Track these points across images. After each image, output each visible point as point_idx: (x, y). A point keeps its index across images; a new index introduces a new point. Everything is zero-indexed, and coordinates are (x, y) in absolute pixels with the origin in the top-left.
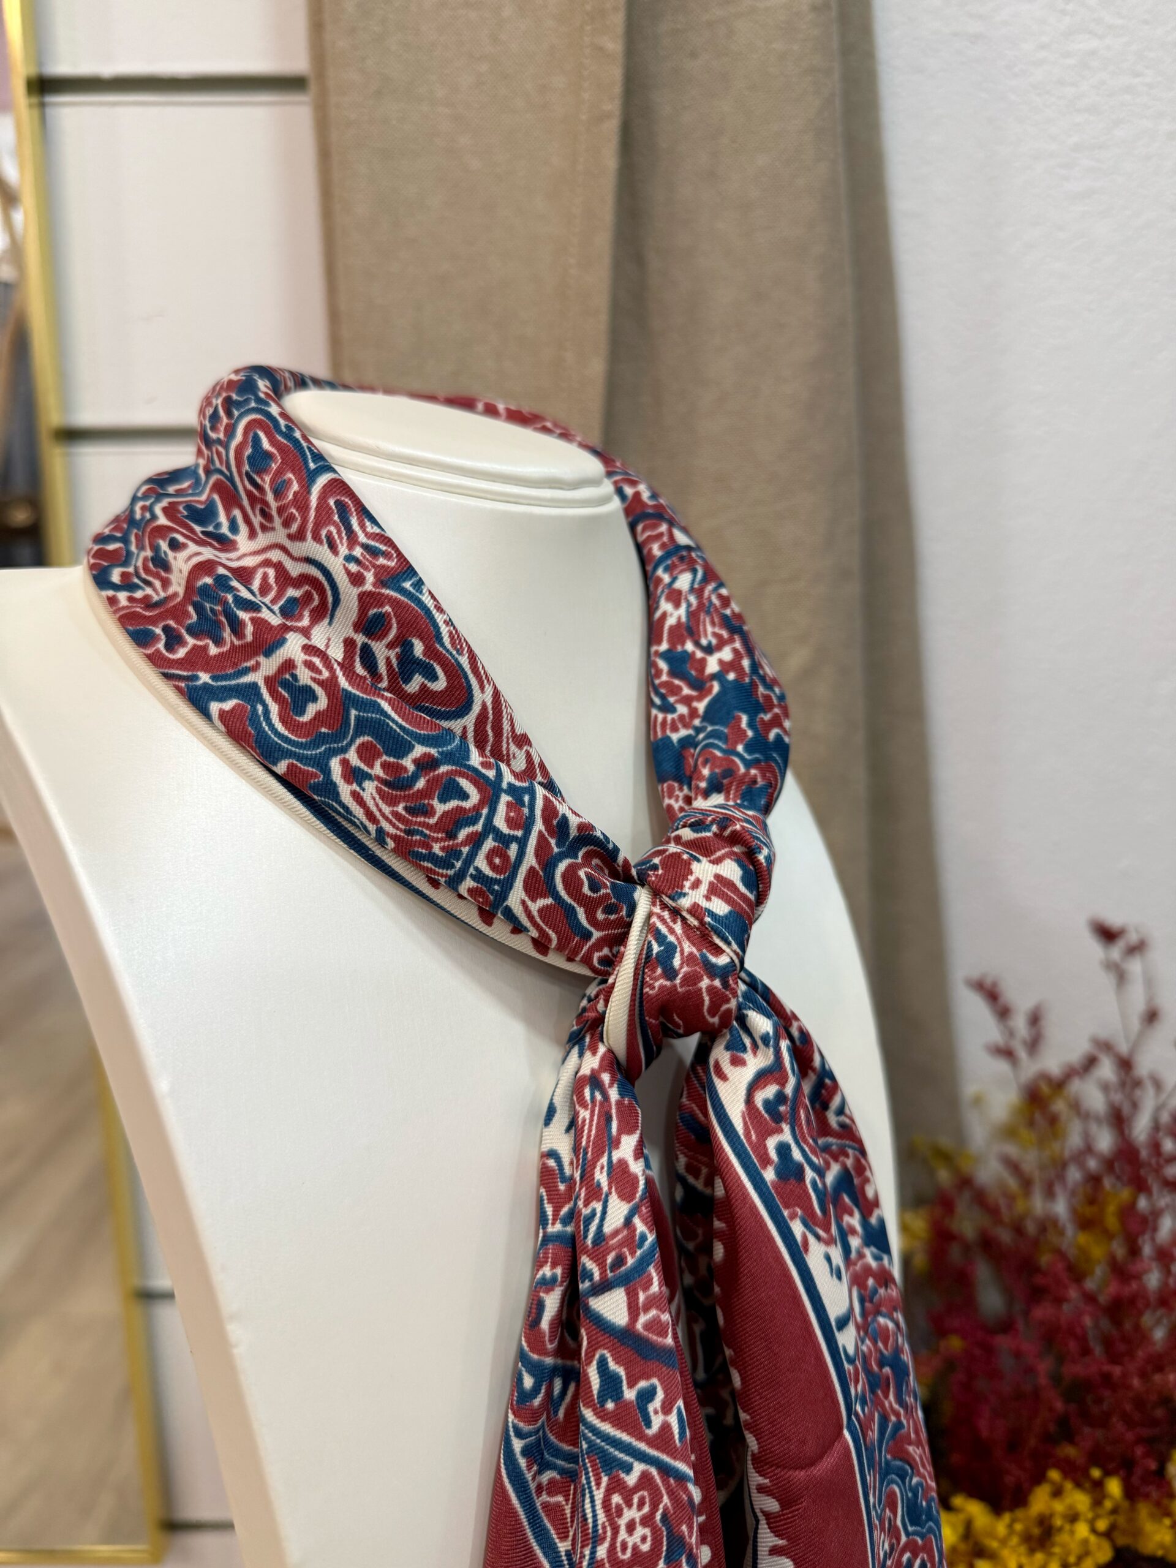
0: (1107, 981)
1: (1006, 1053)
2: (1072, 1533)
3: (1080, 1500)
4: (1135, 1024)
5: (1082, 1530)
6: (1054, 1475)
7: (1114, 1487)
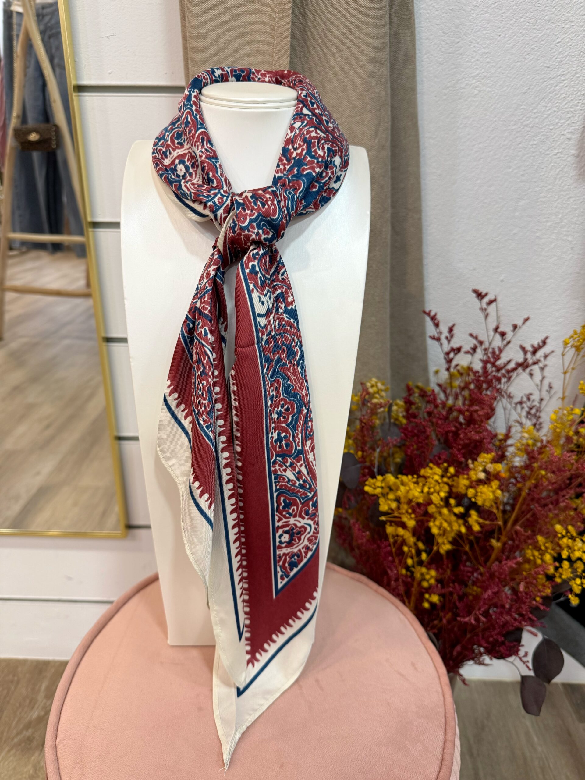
0: (481, 315)
1: (438, 339)
2: (433, 478)
3: (438, 471)
4: (492, 333)
5: (437, 477)
6: (431, 465)
7: (452, 470)
